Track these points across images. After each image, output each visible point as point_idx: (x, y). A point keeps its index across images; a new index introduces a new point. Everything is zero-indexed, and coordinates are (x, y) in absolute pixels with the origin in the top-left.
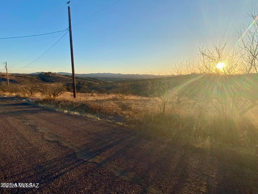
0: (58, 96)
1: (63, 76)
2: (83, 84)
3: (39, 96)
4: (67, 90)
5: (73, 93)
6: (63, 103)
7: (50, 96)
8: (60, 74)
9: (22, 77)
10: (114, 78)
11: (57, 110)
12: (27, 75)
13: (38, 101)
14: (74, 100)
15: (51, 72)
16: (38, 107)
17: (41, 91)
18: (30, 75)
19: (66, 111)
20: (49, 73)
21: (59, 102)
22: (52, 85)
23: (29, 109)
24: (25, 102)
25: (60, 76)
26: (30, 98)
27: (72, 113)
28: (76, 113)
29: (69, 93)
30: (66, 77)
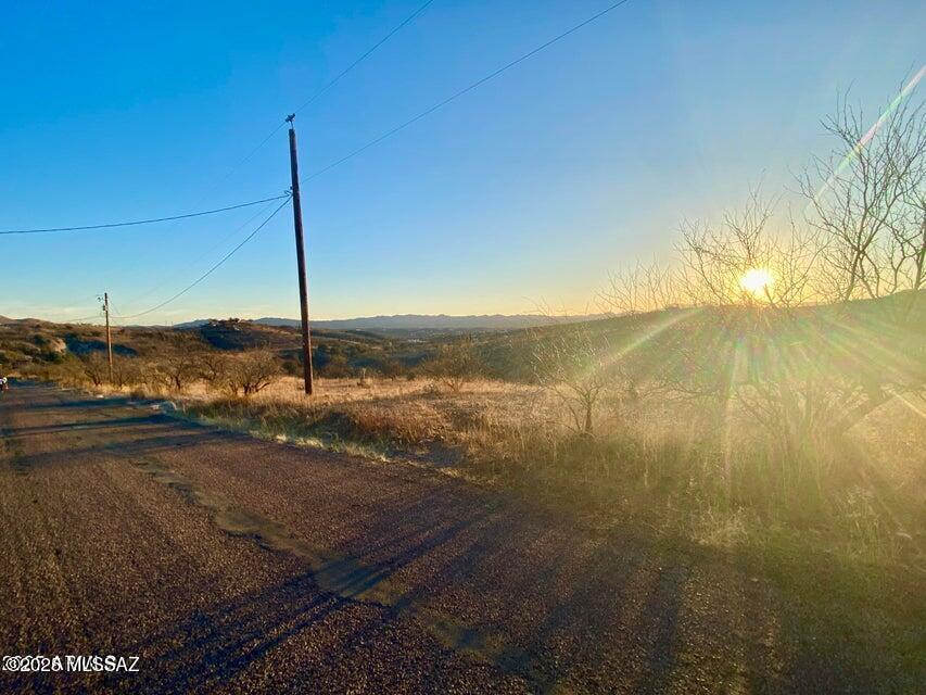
0: (257, 391)
1: (273, 330)
2: (333, 352)
3: (200, 392)
4: (286, 371)
5: (302, 381)
6: (273, 412)
7: (235, 390)
8: (263, 323)
9: (151, 336)
10: (426, 330)
11: (255, 433)
12: (167, 329)
13: (198, 409)
14: (308, 402)
15: (237, 320)
16: (198, 426)
17: (206, 378)
18: (176, 329)
19: (282, 438)
20: (231, 320)
21: (262, 409)
22: (241, 356)
23: (171, 434)
24: (158, 413)
25: (264, 329)
26: (174, 400)
27: (301, 442)
28: (313, 442)
29: (291, 379)
30: (283, 332)
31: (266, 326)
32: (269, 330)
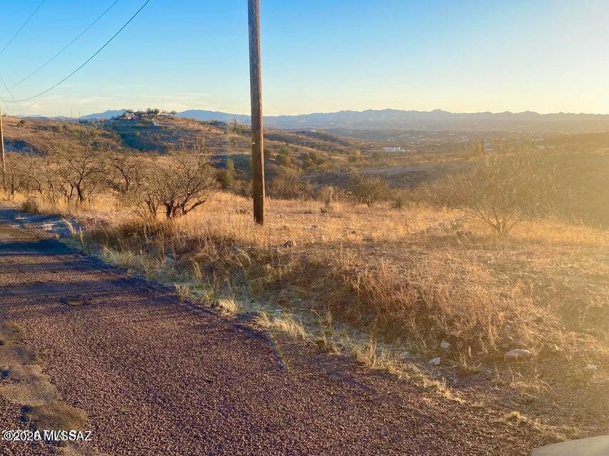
0: (185, 212)
1: (201, 127)
2: (280, 161)
4: (219, 185)
7: (154, 210)
8: (189, 117)
9: (55, 129)
10: (412, 133)
12: (70, 121)
15: (156, 112)
18: (83, 122)
20: (150, 112)
21: (194, 244)
22: (164, 161)
25: (191, 126)
28: (284, 323)
29: (226, 196)
30: (214, 131)
31: (193, 121)
32: (196, 126)
